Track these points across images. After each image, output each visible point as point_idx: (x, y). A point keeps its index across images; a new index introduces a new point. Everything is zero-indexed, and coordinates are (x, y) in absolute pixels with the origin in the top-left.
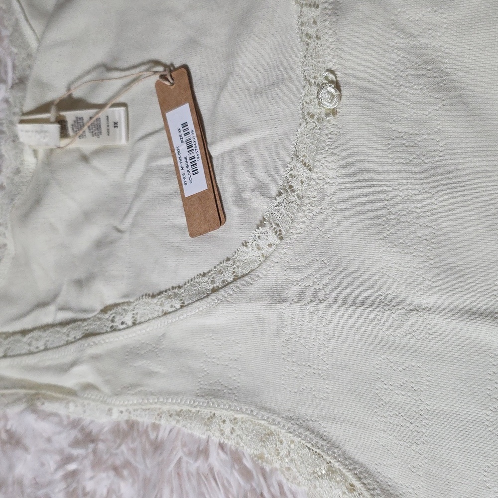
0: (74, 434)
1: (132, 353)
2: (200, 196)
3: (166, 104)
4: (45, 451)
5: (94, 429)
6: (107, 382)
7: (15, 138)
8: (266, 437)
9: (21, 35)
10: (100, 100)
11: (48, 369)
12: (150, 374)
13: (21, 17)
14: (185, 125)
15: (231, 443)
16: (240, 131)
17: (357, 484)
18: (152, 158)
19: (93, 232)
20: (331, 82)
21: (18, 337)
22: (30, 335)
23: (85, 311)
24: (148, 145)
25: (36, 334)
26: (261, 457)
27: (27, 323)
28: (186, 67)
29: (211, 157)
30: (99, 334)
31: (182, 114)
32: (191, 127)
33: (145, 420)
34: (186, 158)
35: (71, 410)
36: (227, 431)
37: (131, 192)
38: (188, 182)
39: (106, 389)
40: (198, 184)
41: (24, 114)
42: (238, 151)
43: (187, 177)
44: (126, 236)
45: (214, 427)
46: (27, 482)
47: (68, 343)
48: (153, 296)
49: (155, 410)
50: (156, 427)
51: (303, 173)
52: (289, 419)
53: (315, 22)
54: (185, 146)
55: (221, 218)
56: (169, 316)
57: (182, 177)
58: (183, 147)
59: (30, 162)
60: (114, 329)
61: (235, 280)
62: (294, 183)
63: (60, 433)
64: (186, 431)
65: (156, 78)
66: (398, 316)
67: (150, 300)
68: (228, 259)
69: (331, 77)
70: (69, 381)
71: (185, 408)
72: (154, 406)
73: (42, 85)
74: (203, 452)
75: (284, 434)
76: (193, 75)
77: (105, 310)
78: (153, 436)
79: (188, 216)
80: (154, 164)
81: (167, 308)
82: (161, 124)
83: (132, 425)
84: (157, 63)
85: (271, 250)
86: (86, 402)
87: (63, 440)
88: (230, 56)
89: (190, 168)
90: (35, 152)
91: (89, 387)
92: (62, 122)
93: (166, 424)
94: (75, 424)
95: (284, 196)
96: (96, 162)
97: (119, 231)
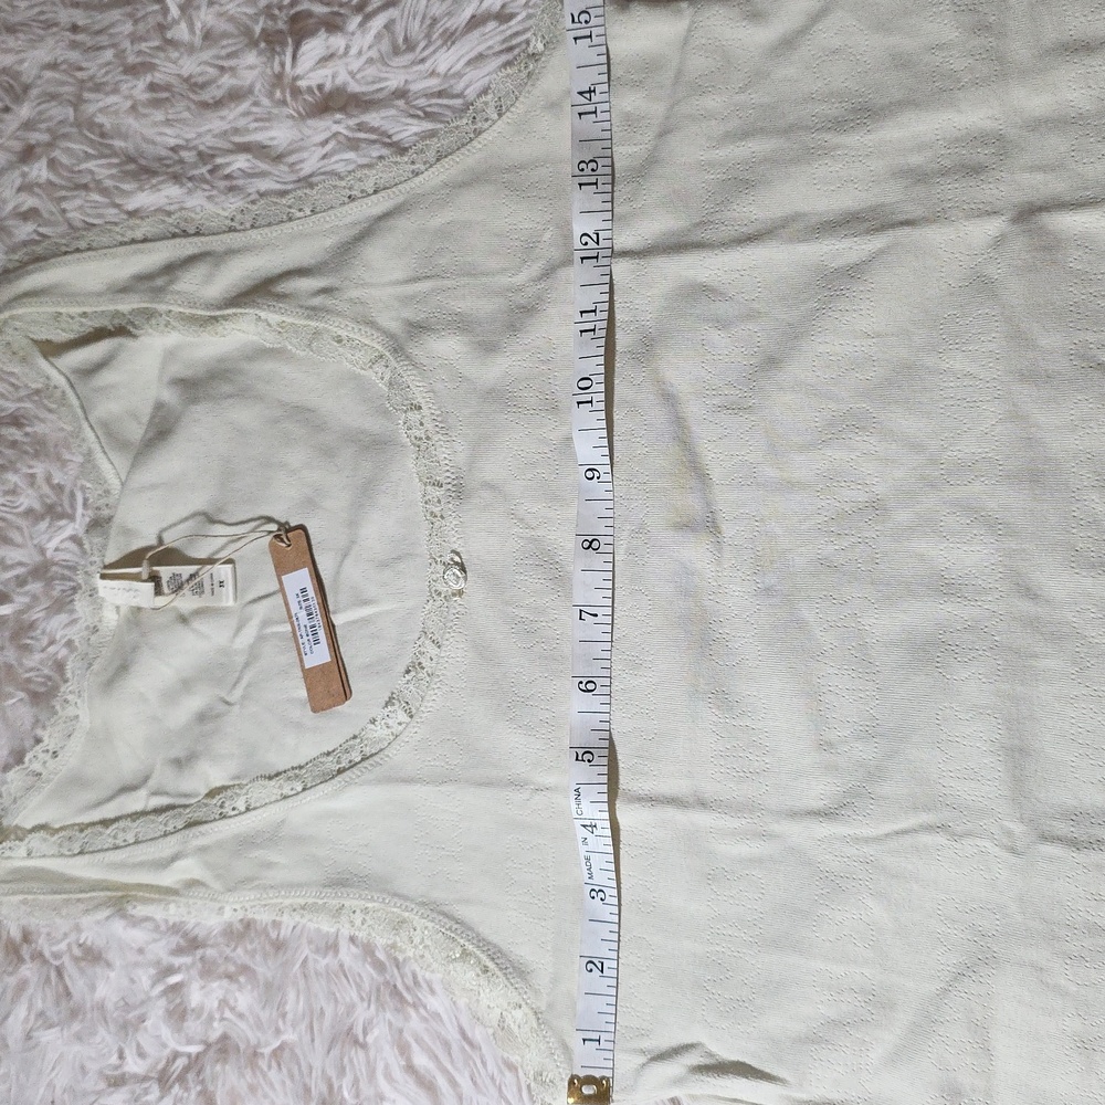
0: (175, 940)
1: (246, 842)
2: (322, 668)
3: (282, 567)
4: (136, 964)
5: (201, 933)
6: (218, 877)
7: (93, 591)
8: (398, 925)
9: (95, 467)
10: (203, 555)
11: (141, 865)
12: (269, 865)
13: (96, 447)
14: (304, 590)
15: (361, 935)
16: (366, 602)
17: (491, 965)
18: (266, 623)
19: (194, 703)
20: (457, 563)
21: (99, 828)
22: (115, 826)
23: (186, 796)
24: (261, 609)
25: (122, 824)
26: (393, 946)
27: (109, 811)
28: (302, 528)
29: (333, 626)
30: (206, 822)
31: (300, 579)
32: (311, 593)
33: (263, 917)
34: (305, 626)
35: (173, 912)
36: (358, 922)
37: (240, 660)
38: (309, 652)
39: (217, 885)
40: (320, 655)
41: (105, 567)
42: (365, 621)
43: (308, 647)
44: (236, 709)
45: (344, 919)
46: (110, 1006)
47: (165, 835)
48: (270, 778)
49: (276, 905)
50: (277, 925)
51: (432, 650)
52: (423, 904)
53: (439, 501)
54: (304, 613)
55: (346, 693)
56: (290, 800)
57: (302, 646)
58: (303, 614)
59: (110, 618)
60: (223, 816)
61: (363, 760)
62: (422, 660)
63: (155, 941)
64: (312, 926)
65: (270, 537)
66: (526, 795)
67: (267, 782)
68: (355, 737)
69: (457, 559)
70: (167, 879)
71: (311, 901)
72: (275, 901)
73: (127, 532)
74: (332, 947)
75: (418, 922)
76: (312, 537)
77: (212, 794)
78: (274, 935)
79: (308, 690)
80: (269, 630)
81: (287, 791)
82: (277, 587)
83: (248, 925)
84: (270, 520)
85: (400, 728)
86: (191, 901)
87: (161, 950)
88: (353, 524)
89: (311, 637)
90: (118, 608)
91: (193, 884)
92: (155, 579)
93: (288, 921)
94: (175, 929)
95: (413, 673)
96: (197, 624)
97: (227, 703)
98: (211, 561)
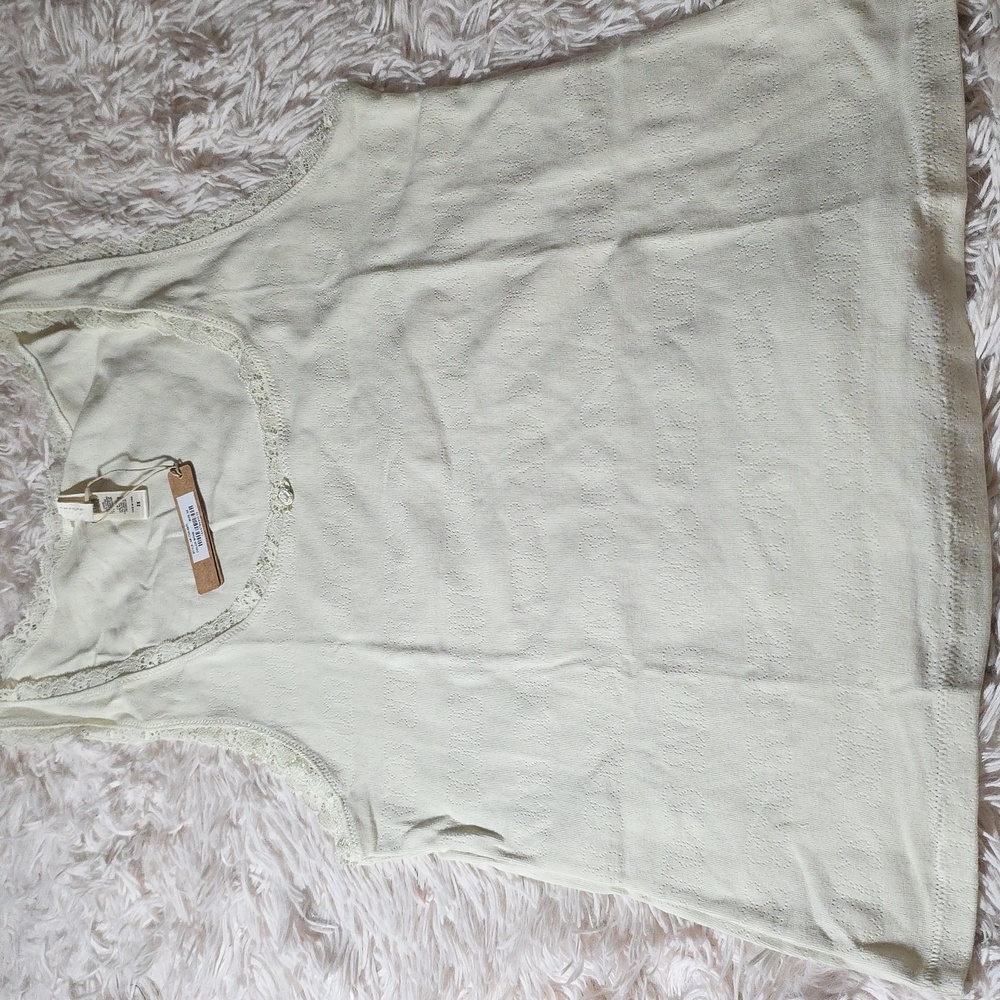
98: (129, 488)
